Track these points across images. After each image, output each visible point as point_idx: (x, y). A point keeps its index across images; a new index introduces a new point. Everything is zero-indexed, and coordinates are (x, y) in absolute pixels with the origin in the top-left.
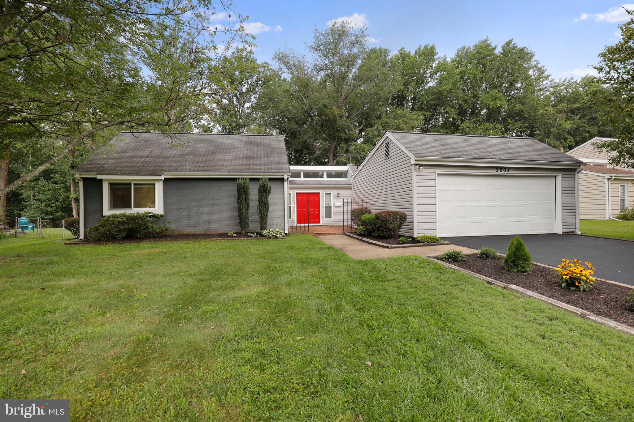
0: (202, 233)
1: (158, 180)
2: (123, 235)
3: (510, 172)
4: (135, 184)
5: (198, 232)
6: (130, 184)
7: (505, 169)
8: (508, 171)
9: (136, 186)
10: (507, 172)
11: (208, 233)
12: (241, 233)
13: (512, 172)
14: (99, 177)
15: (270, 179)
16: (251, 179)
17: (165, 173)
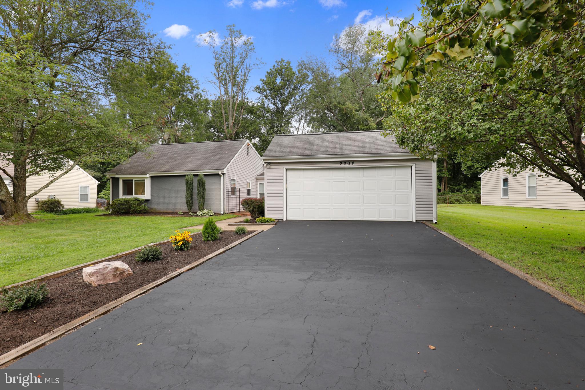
0: (171, 211)
1: (147, 178)
2: (124, 211)
3: (354, 165)
4: (135, 180)
5: (169, 211)
6: (132, 180)
7: (349, 162)
8: (353, 164)
9: (136, 182)
10: (351, 165)
11: (174, 212)
12: (188, 213)
13: (356, 165)
14: (117, 176)
15: (205, 175)
16: (194, 175)
17: (149, 173)
